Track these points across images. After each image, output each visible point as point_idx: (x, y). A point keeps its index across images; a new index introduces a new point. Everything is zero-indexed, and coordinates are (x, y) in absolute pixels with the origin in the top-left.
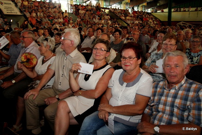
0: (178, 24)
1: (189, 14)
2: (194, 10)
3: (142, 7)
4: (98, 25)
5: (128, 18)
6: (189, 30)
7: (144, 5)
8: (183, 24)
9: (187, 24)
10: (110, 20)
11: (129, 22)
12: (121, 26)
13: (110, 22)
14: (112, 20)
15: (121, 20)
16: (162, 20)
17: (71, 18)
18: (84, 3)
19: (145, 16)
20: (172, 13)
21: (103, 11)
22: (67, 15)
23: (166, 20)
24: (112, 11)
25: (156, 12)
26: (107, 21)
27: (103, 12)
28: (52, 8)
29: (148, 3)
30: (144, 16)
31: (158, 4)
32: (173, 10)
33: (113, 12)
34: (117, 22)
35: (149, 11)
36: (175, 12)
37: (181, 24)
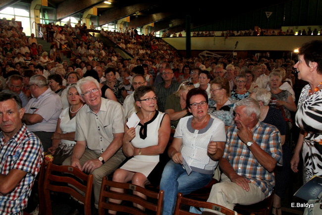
0: (201, 54)
1: (214, 40)
2: (220, 35)
3: (147, 28)
4: (87, 57)
5: (129, 45)
6: (231, 66)
7: (150, 26)
8: (207, 53)
9: (212, 55)
10: (103, 49)
11: (131, 52)
12: (121, 58)
13: (103, 52)
14: (107, 48)
15: (120, 50)
16: (178, 48)
17: (41, 47)
18: (57, 21)
19: (154, 43)
20: (192, 38)
21: (91, 35)
22: (35, 41)
23: (184, 48)
24: (105, 35)
25: (169, 37)
26: (99, 51)
27: (91, 37)
28: (8, 30)
29: (155, 24)
30: (152, 43)
31: (170, 25)
32: (192, 34)
33: (106, 37)
34: (115, 52)
35: (158, 34)
36: (196, 37)
37: (204, 53)
